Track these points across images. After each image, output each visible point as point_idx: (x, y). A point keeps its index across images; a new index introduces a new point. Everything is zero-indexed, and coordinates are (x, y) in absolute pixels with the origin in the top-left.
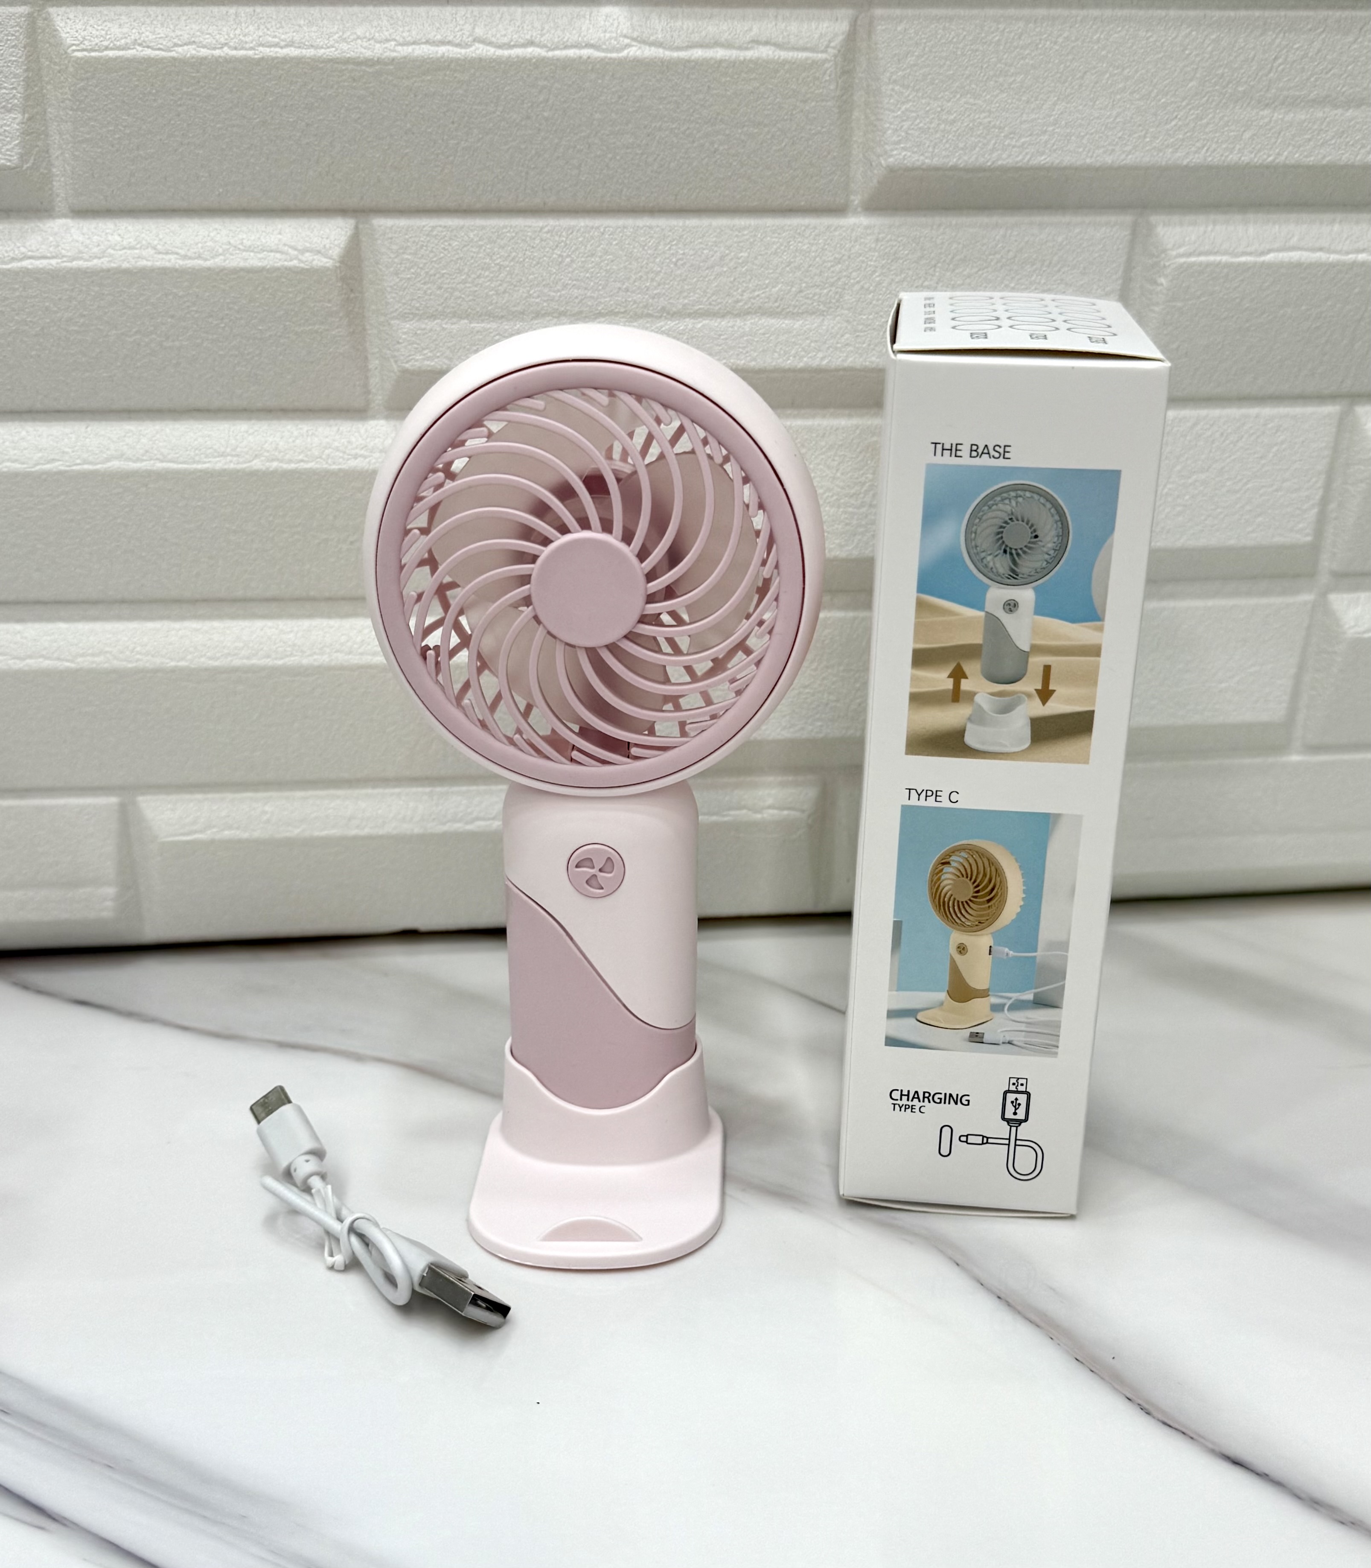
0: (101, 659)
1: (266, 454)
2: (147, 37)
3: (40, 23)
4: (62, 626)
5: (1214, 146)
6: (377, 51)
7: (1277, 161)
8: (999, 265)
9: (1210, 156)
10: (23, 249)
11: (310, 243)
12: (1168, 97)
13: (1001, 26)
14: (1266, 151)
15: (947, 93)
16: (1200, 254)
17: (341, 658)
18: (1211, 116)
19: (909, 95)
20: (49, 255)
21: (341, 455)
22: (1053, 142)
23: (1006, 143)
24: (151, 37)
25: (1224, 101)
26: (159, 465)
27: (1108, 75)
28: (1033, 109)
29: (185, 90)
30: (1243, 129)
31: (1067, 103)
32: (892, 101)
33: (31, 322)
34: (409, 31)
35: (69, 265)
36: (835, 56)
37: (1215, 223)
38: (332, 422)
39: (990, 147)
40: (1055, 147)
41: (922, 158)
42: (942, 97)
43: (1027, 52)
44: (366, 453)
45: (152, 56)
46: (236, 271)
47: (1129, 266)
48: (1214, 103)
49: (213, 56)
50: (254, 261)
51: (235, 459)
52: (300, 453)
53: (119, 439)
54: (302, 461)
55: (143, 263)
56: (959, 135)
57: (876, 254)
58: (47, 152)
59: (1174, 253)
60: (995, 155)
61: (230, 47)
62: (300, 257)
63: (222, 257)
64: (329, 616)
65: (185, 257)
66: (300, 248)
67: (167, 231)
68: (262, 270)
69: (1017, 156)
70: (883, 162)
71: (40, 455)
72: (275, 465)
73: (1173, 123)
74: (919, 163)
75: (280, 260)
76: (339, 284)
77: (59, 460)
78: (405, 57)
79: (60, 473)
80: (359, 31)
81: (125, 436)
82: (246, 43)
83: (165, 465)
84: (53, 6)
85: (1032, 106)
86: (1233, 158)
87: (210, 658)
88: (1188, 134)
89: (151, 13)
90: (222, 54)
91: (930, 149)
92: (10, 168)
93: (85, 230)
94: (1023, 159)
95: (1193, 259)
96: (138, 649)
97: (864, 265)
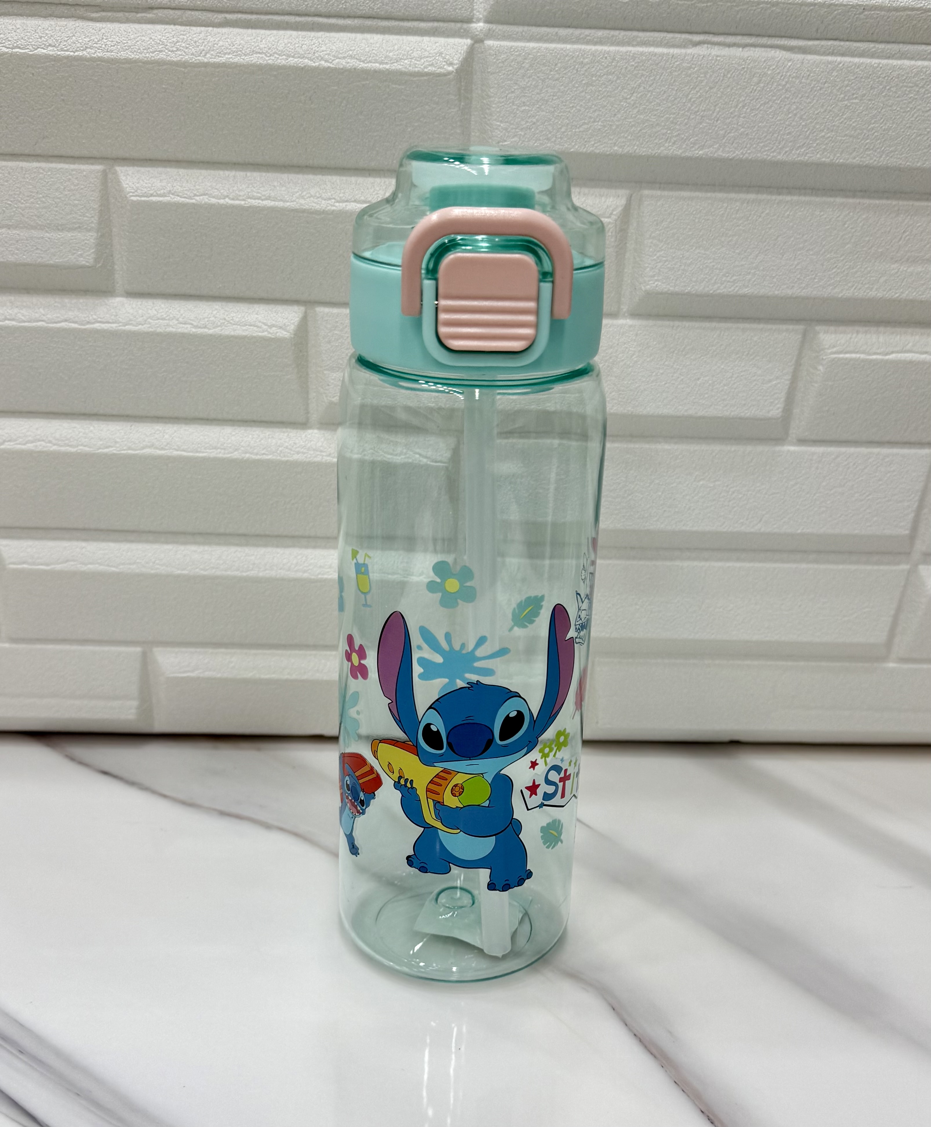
0: (134, 567)
1: (242, 449)
2: (178, 189)
3: (110, 176)
4: (112, 545)
5: (860, 286)
6: (323, 205)
7: (901, 297)
8: (715, 353)
9: (857, 292)
10: (95, 317)
11: (276, 321)
12: (832, 254)
13: (725, 205)
14: (894, 291)
15: (686, 246)
16: (846, 353)
17: (283, 573)
18: (858, 267)
19: (662, 246)
20: (111, 321)
21: (289, 451)
22: (753, 280)
23: (723, 279)
24: (180, 189)
25: (869, 257)
26: (176, 453)
27: (792, 239)
28: (743, 258)
29: (200, 223)
30: (880, 275)
31: (766, 255)
32: (651, 250)
33: (98, 361)
34: (344, 193)
35: (123, 328)
36: (616, 220)
37: (858, 332)
38: (284, 430)
39: (713, 282)
40: (755, 283)
41: (668, 286)
42: (683, 249)
43: (740, 222)
44: (305, 451)
45: (180, 202)
46: (228, 337)
47: (800, 356)
48: (862, 259)
49: (218, 203)
50: (240, 331)
51: (223, 451)
52: (263, 449)
53: (151, 434)
54: (264, 454)
55: (170, 329)
56: (693, 274)
57: (635, 344)
58: (112, 256)
59: (829, 351)
60: (716, 286)
61: (229, 198)
62: (269, 330)
63: (220, 328)
64: (277, 546)
65: (196, 327)
66: (269, 324)
67: (186, 309)
68: (245, 337)
69: (730, 288)
70: (643, 287)
71: (101, 443)
72: (247, 455)
73: (834, 270)
74: (666, 290)
75: (256, 331)
76: (293, 348)
77: (112, 447)
78: (340, 210)
79: (114, 454)
80: (312, 191)
81: (155, 433)
82: (240, 196)
83: (179, 453)
84: (119, 166)
85: (742, 256)
86: (872, 294)
87: (202, 570)
88: (844, 278)
89: (180, 173)
90: (225, 203)
91: (674, 281)
92: (89, 267)
93: (134, 306)
94: (734, 290)
95: (841, 356)
96: (157, 562)
97: (627, 350)
